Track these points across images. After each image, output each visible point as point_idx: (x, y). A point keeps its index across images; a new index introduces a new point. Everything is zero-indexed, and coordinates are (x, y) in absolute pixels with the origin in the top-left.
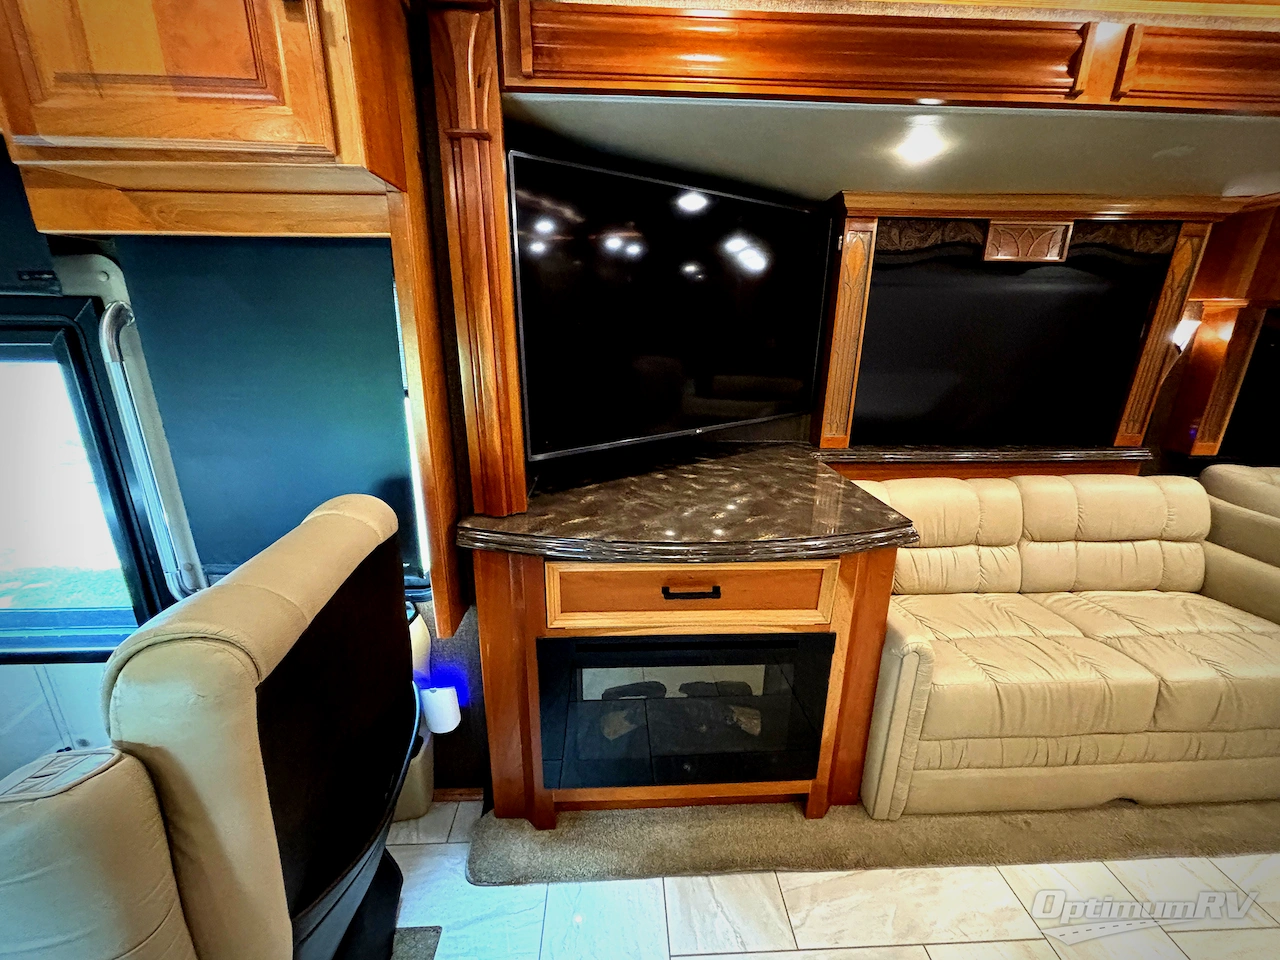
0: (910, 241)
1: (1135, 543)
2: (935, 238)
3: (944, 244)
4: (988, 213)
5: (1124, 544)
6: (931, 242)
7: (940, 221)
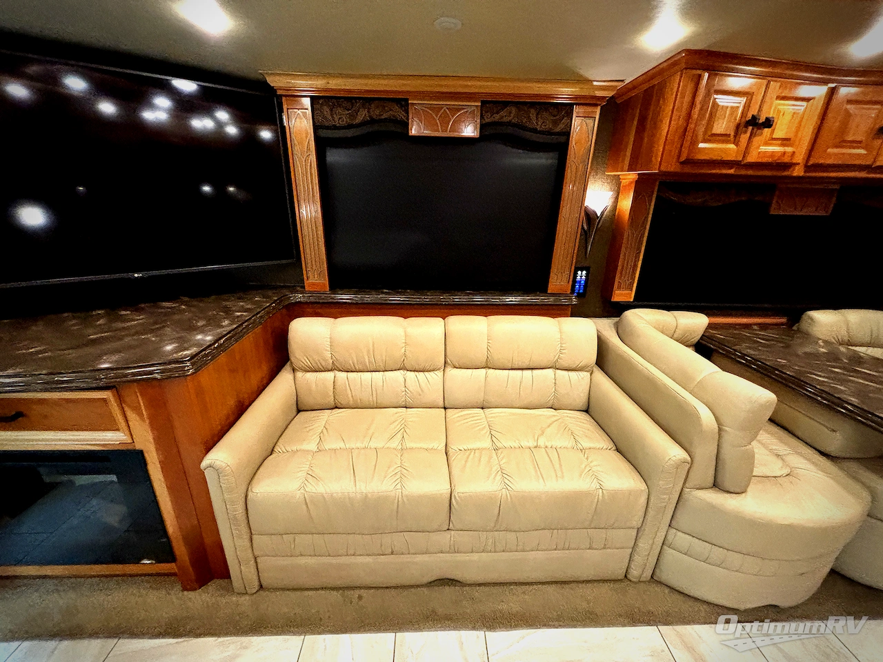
0: (340, 117)
1: (535, 371)
2: (362, 115)
3: (372, 121)
4: (408, 92)
5: (526, 372)
6: (359, 119)
7: (367, 100)
